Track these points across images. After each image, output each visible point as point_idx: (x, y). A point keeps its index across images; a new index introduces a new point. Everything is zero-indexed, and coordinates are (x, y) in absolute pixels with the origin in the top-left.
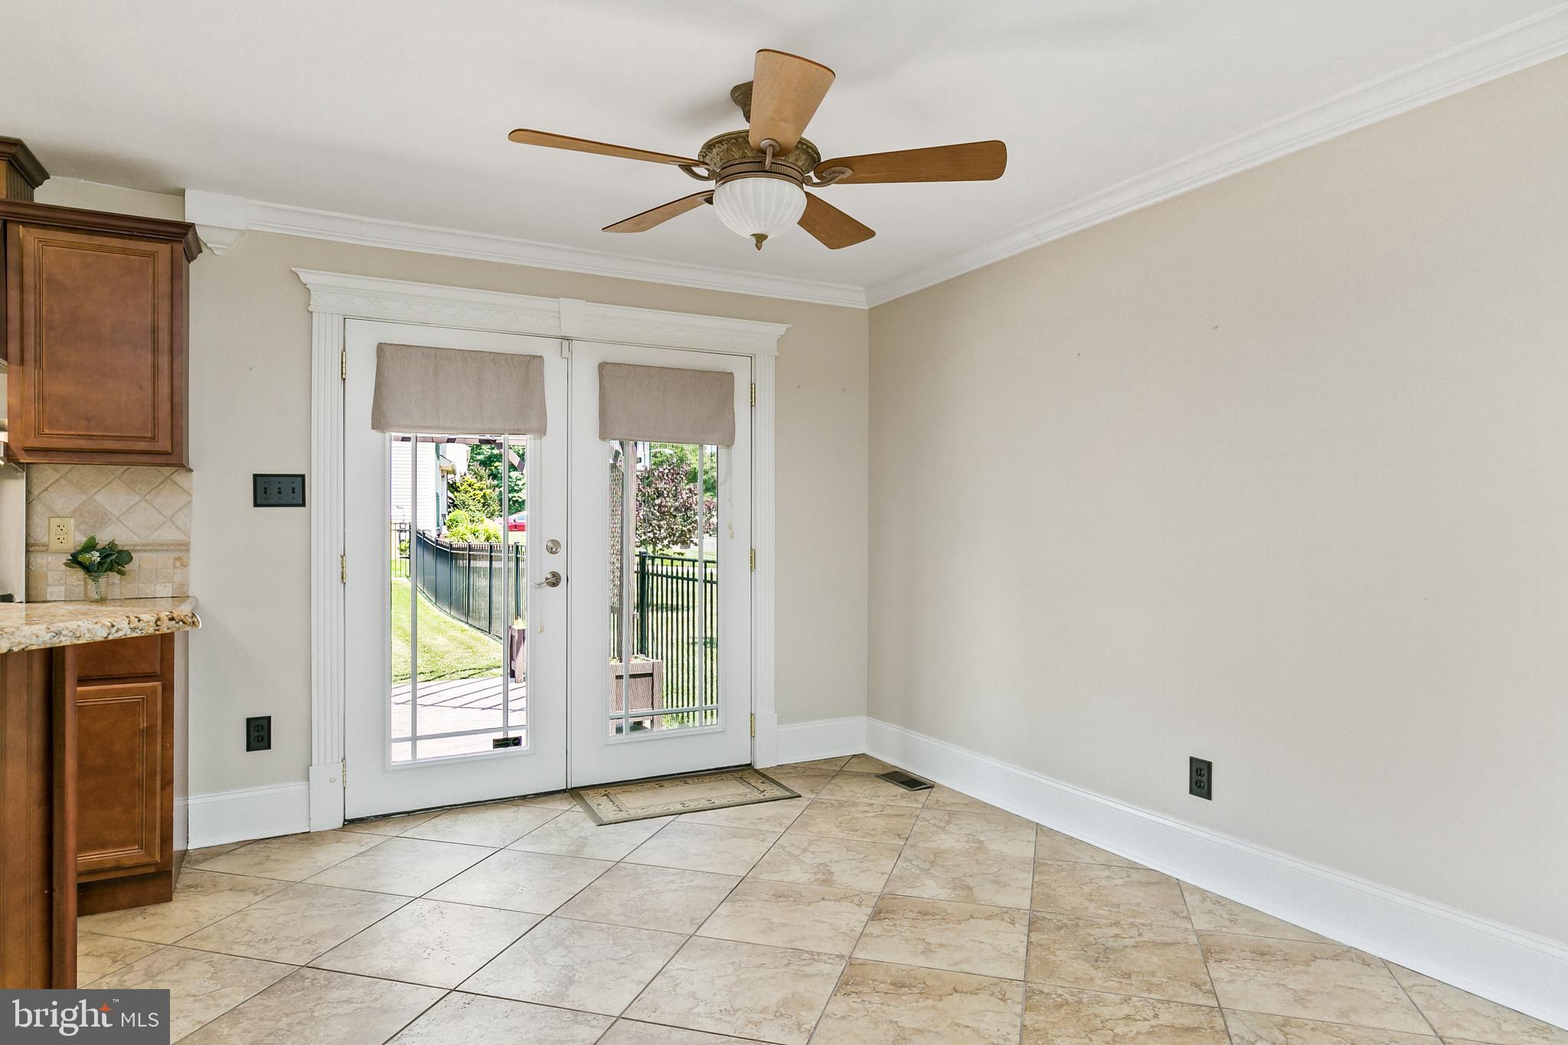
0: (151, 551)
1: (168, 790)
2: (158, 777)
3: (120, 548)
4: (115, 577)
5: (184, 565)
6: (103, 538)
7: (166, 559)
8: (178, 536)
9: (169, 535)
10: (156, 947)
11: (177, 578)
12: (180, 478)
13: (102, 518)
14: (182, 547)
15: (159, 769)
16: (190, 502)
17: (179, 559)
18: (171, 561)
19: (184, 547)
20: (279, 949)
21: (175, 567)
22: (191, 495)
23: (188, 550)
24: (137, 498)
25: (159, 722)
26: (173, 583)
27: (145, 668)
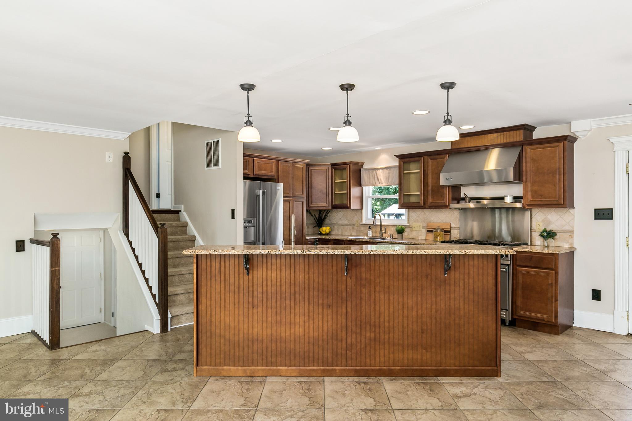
0: (562, 233)
1: (557, 303)
2: (554, 298)
3: (553, 232)
4: (551, 240)
5: (572, 238)
6: (548, 229)
7: (566, 235)
8: (570, 229)
9: (567, 228)
10: (548, 343)
11: (570, 241)
12: (571, 211)
13: (549, 223)
14: (571, 232)
15: (554, 295)
16: (574, 218)
17: (570, 235)
18: (568, 236)
19: (572, 232)
20: (577, 354)
21: (569, 238)
22: (574, 216)
23: (573, 233)
24: (559, 217)
25: (554, 282)
26: (569, 243)
27: (550, 266)
